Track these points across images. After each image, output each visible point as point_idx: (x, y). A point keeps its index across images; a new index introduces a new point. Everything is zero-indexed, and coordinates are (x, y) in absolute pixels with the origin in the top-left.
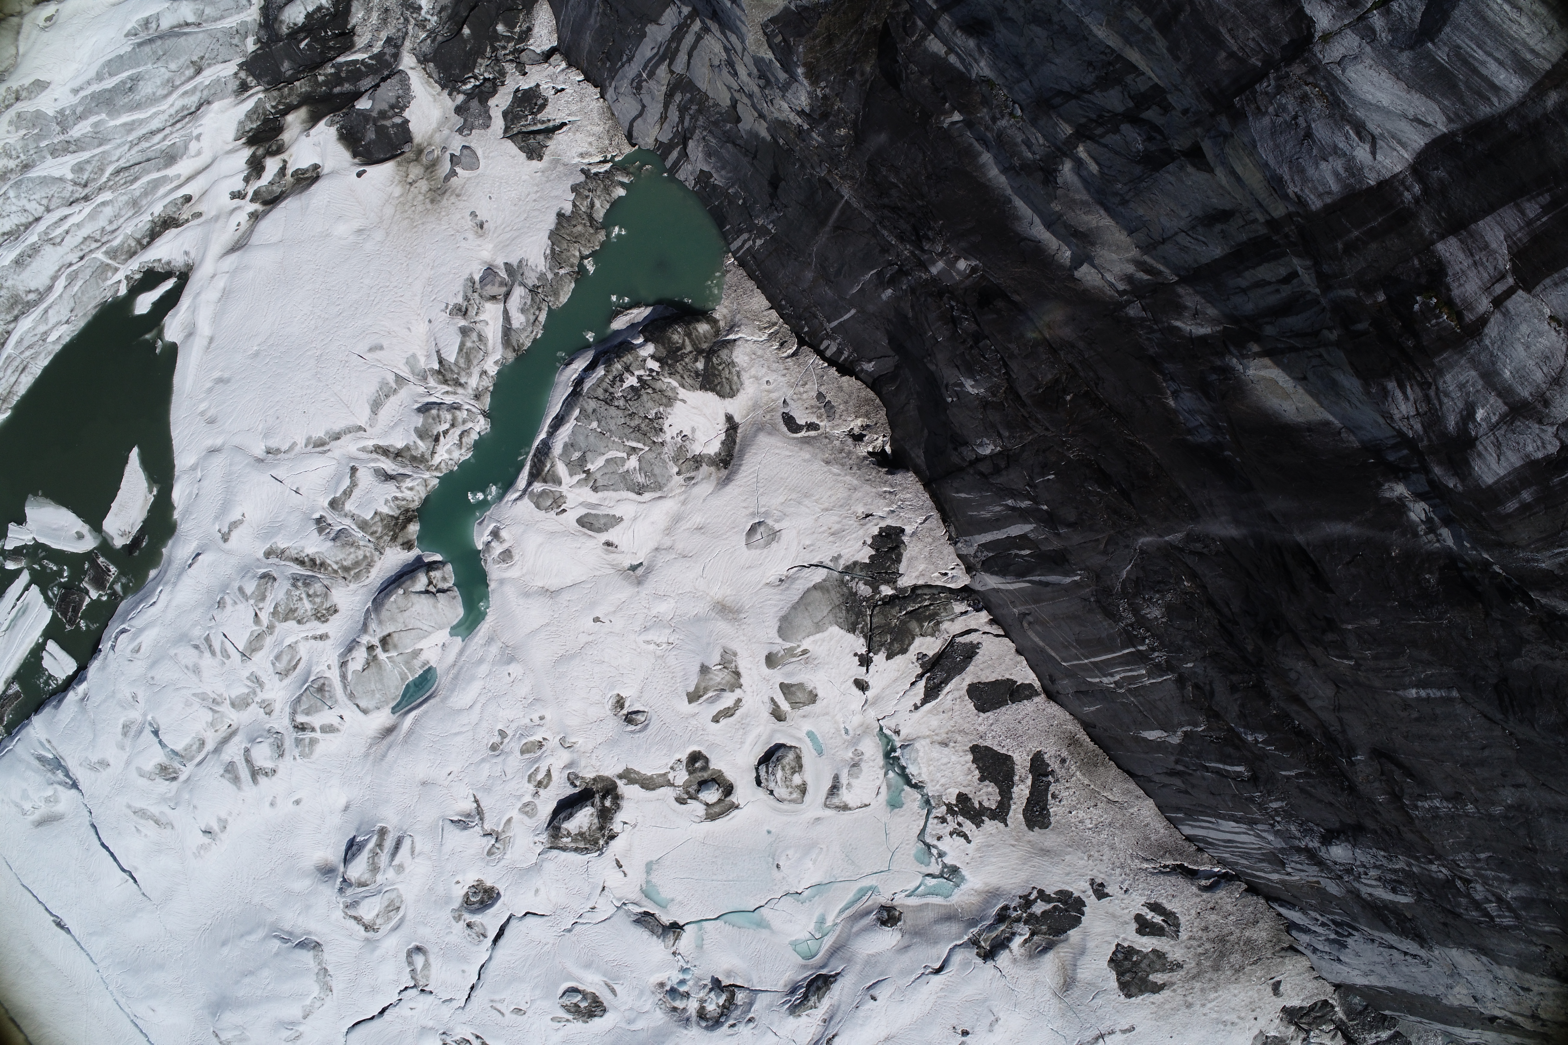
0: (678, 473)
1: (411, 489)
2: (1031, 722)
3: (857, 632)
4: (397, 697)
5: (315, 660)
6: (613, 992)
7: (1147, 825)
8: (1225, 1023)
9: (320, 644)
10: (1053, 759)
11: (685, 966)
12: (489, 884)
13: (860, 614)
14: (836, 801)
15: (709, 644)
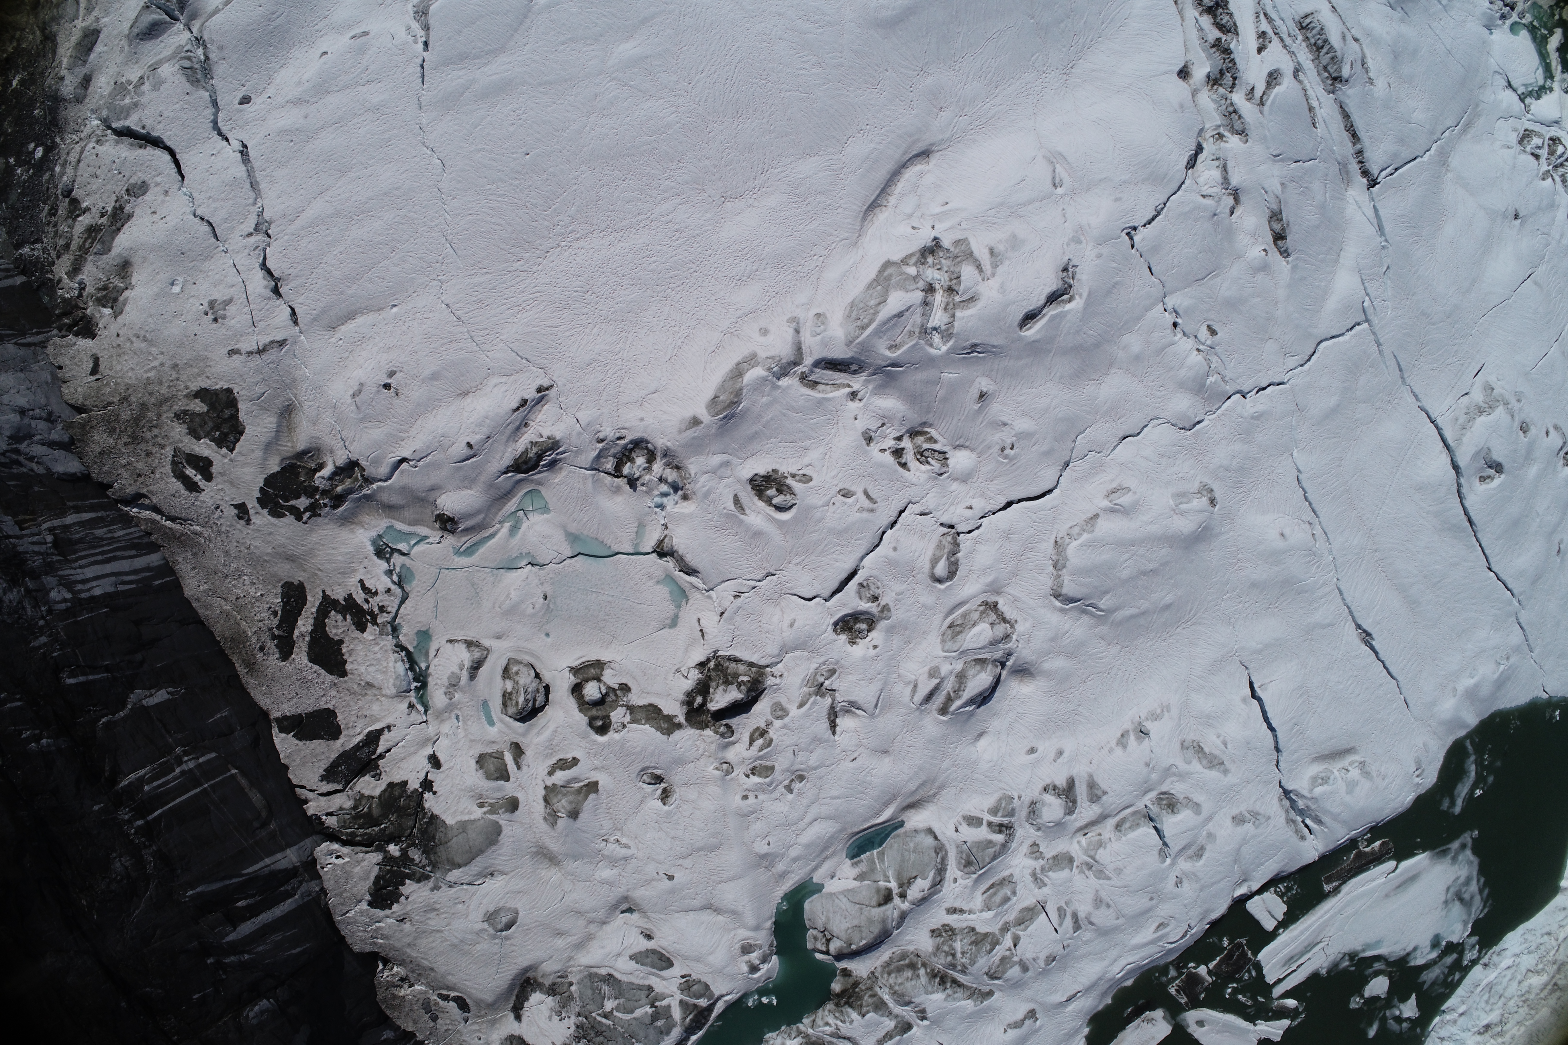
0: (571, 984)
1: (827, 1024)
2: (286, 692)
3: (429, 814)
4: (894, 838)
5: (967, 891)
6: (737, 501)
7: (194, 568)
8: (145, 339)
9: (957, 904)
10: (271, 651)
11: (658, 510)
12: (843, 637)
13: (424, 832)
14: (477, 655)
15: (567, 836)
